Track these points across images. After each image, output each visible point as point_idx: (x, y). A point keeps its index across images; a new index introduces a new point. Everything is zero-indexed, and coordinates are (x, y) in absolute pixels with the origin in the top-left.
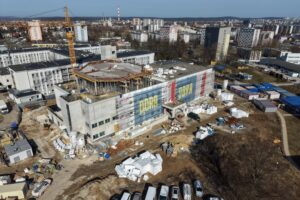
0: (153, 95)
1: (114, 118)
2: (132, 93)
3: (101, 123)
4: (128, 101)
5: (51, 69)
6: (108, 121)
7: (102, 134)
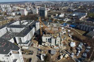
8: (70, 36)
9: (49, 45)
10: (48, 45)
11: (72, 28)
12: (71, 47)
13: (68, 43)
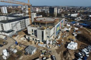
5: (17, 22)
8: (73, 35)
9: (35, 40)
10: (33, 39)
11: (81, 27)
12: (68, 50)
13: (66, 42)
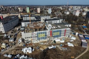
0: (44, 33)
1: (31, 37)
2: (36, 32)
3: (27, 38)
4: (35, 34)
6: (29, 37)
7: (28, 40)
